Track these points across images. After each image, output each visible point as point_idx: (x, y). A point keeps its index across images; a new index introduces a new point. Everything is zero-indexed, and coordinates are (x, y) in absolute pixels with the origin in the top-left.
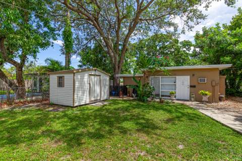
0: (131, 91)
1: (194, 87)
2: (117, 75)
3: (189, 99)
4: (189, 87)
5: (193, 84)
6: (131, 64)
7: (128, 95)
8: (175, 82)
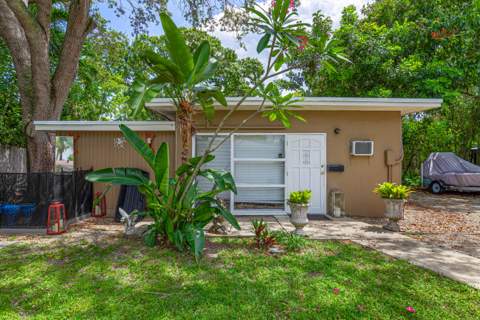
0: (112, 197)
1: (339, 169)
2: (40, 125)
3: (323, 211)
4: (324, 169)
5: (335, 162)
6: (109, 99)
7: (98, 210)
8: (281, 155)
